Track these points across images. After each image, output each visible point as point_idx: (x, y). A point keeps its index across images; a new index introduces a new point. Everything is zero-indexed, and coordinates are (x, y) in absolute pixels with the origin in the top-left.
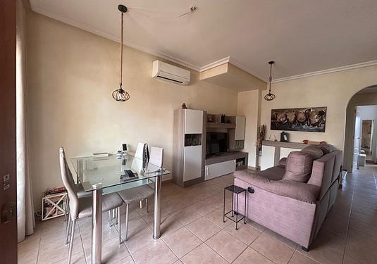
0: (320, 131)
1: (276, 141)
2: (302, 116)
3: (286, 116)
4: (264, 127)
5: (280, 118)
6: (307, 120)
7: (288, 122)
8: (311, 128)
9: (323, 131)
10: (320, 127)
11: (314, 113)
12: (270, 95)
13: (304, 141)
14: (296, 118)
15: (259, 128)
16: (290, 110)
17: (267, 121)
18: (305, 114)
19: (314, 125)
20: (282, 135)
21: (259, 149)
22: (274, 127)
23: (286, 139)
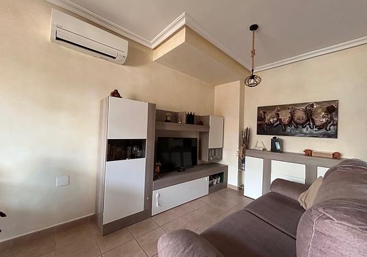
0: (329, 136)
1: (264, 150)
2: (300, 115)
3: (278, 115)
4: (248, 131)
5: (270, 118)
6: (308, 120)
7: (280, 124)
8: (315, 131)
9: (335, 136)
10: (329, 129)
11: (320, 110)
12: (253, 77)
13: (306, 151)
14: (292, 118)
15: (241, 133)
16: (284, 107)
17: (252, 123)
18: (306, 111)
19: (320, 128)
20: (274, 141)
21: (242, 161)
22: (262, 130)
23: (278, 147)
